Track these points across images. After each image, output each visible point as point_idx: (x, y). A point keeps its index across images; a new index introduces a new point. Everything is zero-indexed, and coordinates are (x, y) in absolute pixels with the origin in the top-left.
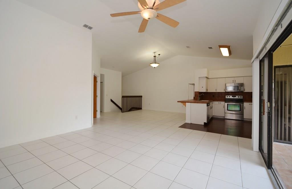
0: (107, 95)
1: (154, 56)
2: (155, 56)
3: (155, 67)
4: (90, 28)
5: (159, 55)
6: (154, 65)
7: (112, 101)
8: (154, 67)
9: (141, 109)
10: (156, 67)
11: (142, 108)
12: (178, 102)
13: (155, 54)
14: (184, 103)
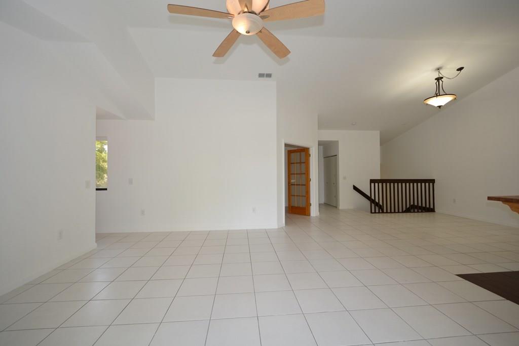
0: (345, 178)
1: (436, 79)
2: (438, 79)
3: (440, 107)
4: (269, 76)
5: (460, 69)
6: (436, 102)
7: (355, 188)
8: (436, 105)
9: (432, 210)
10: (443, 104)
11: (436, 210)
12: (489, 198)
13: (441, 71)
14: (511, 204)
